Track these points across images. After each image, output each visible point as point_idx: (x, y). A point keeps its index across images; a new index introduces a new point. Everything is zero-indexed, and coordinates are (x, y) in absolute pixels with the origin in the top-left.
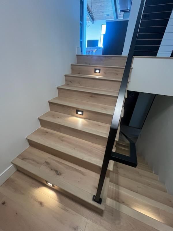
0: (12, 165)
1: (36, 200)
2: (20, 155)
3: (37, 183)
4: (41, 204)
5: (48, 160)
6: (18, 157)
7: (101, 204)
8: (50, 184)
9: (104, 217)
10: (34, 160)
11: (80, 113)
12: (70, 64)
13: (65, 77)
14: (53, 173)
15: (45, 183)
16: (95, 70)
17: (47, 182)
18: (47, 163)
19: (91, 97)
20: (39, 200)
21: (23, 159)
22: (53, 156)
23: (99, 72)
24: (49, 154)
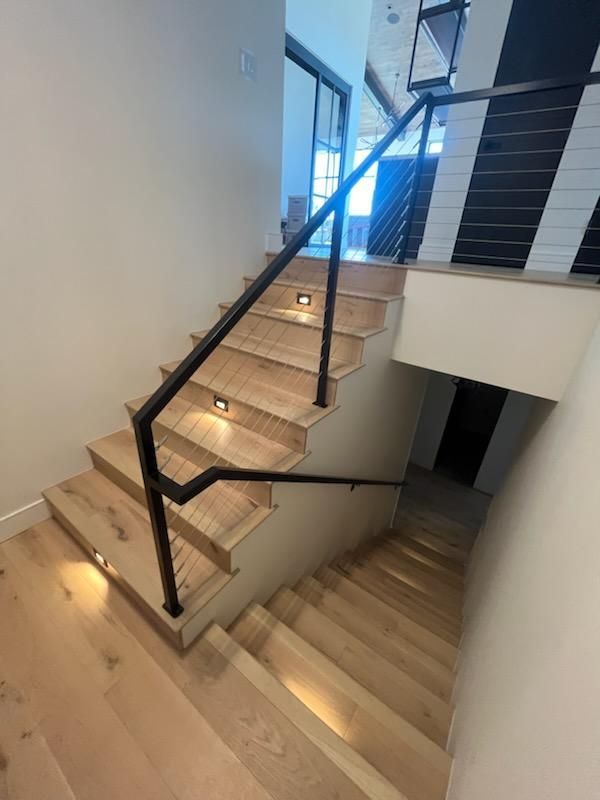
0: (42, 500)
1: (61, 584)
2: (66, 482)
3: (79, 553)
4: (68, 593)
5: (116, 506)
6: (59, 486)
7: (177, 619)
8: (100, 558)
9: (186, 661)
10: (87, 499)
11: (221, 405)
12: (242, 276)
13: (219, 309)
14: (113, 533)
15: (92, 553)
16: (300, 296)
17: (95, 552)
18: (111, 510)
19: (262, 366)
20: (67, 586)
21: (67, 492)
22: (131, 499)
23: (309, 304)
24: (124, 493)
